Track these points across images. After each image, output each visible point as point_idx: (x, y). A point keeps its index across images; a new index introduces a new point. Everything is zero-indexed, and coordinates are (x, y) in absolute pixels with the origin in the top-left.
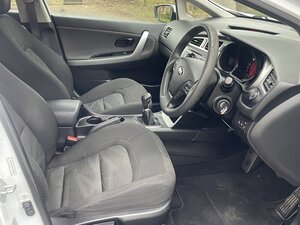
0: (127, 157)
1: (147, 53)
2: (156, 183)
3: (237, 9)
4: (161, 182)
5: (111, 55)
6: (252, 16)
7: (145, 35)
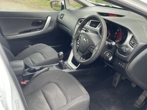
0: (59, 89)
1: (51, 28)
2: (83, 100)
3: (96, 2)
4: (85, 99)
5: (30, 31)
6: (104, 5)
7: (49, 18)
